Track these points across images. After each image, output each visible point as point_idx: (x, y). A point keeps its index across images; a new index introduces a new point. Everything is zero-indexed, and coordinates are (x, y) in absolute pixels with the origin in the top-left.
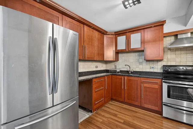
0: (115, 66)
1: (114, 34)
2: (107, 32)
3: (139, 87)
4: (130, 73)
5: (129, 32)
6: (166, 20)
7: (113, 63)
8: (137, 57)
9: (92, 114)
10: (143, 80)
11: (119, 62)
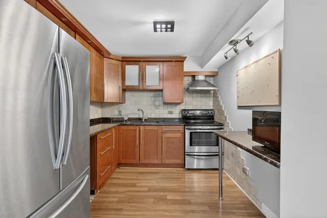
0: (120, 112)
1: (120, 59)
2: (110, 54)
3: (159, 139)
4: (143, 120)
5: (144, 61)
6: (186, 57)
7: (117, 106)
8: (152, 98)
9: (95, 196)
10: (165, 128)
11: (125, 104)
